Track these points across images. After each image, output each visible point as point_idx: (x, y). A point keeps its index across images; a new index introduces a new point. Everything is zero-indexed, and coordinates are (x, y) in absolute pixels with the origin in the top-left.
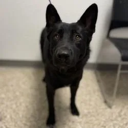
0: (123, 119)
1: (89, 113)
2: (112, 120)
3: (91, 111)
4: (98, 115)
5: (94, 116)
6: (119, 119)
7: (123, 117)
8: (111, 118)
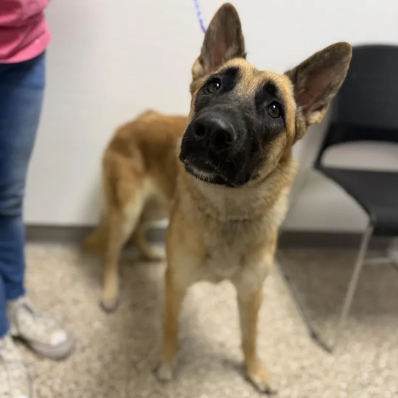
0: (387, 379)
1: (302, 368)
2: (363, 386)
3: (306, 363)
4: (326, 372)
5: (317, 377)
6: (379, 380)
7: (386, 373)
8: (359, 380)
